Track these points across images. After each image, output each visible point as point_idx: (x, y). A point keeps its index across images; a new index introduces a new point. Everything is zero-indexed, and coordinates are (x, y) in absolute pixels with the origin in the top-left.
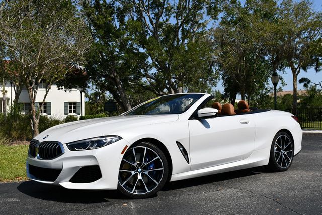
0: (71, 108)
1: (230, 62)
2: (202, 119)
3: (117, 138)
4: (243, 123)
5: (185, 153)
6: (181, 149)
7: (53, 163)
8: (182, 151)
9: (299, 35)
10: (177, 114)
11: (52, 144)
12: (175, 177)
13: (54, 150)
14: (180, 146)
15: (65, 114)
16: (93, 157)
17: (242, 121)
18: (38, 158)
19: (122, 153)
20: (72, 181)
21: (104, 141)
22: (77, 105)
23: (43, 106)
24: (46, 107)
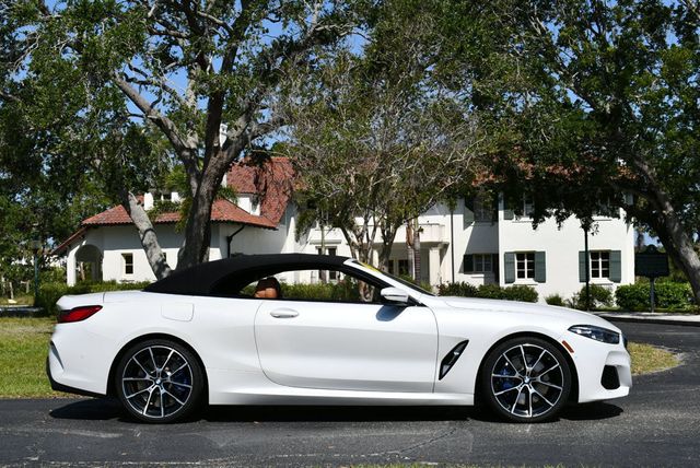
0: (595, 265)
15: (581, 281)
22: (612, 258)
23: (526, 261)
24: (532, 263)
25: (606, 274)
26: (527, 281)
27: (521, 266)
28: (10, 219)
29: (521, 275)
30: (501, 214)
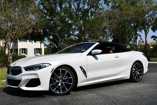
0: (37, 51)
1: (113, 27)
2: (94, 55)
3: (48, 65)
4: (116, 57)
5: (84, 72)
6: (83, 70)
7: (17, 77)
8: (83, 71)
9: (147, 13)
10: (81, 52)
11: (17, 67)
12: (79, 85)
13: (18, 71)
14: (82, 69)
15: (34, 54)
16: (36, 74)
17: (115, 56)
18: (11, 75)
19: (51, 72)
20: (27, 86)
21: (42, 66)
23: (23, 50)
24: (25, 50)
25: (39, 53)
26: (24, 54)
27: (22, 51)
29: (22, 53)
30: (18, 41)
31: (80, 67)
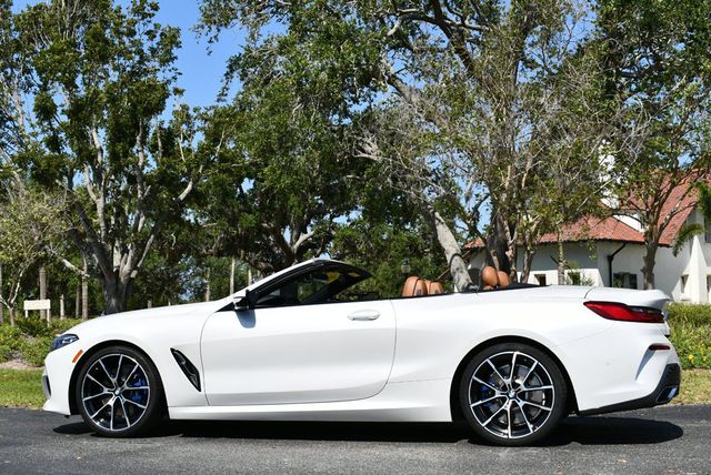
6: (184, 363)
8: (185, 367)
14: (181, 357)
17: (356, 315)
19: (74, 361)
28: (395, 246)
31: (172, 350)
